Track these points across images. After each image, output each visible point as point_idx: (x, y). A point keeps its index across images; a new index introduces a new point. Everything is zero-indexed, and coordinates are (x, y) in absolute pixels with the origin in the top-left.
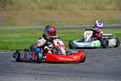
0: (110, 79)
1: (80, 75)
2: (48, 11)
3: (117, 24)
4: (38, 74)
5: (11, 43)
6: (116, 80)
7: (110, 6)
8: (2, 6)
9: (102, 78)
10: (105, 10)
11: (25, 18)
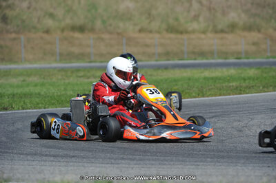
0: (187, 163)
1: (131, 157)
2: (77, 35)
3: (207, 59)
4: (50, 156)
6: (199, 165)
7: (195, 26)
9: (172, 163)
10: (187, 32)
11: (32, 48)
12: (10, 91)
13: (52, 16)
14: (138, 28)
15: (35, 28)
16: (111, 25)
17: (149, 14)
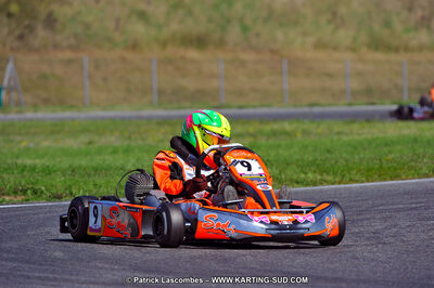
2: (193, 53)
5: (48, 171)
7: (423, 37)
8: (17, 32)
10: (407, 49)
11: (105, 79)
12: (65, 163)
13: (142, 16)
14: (311, 40)
15: (110, 40)
16: (257, 35)
17: (334, 14)
